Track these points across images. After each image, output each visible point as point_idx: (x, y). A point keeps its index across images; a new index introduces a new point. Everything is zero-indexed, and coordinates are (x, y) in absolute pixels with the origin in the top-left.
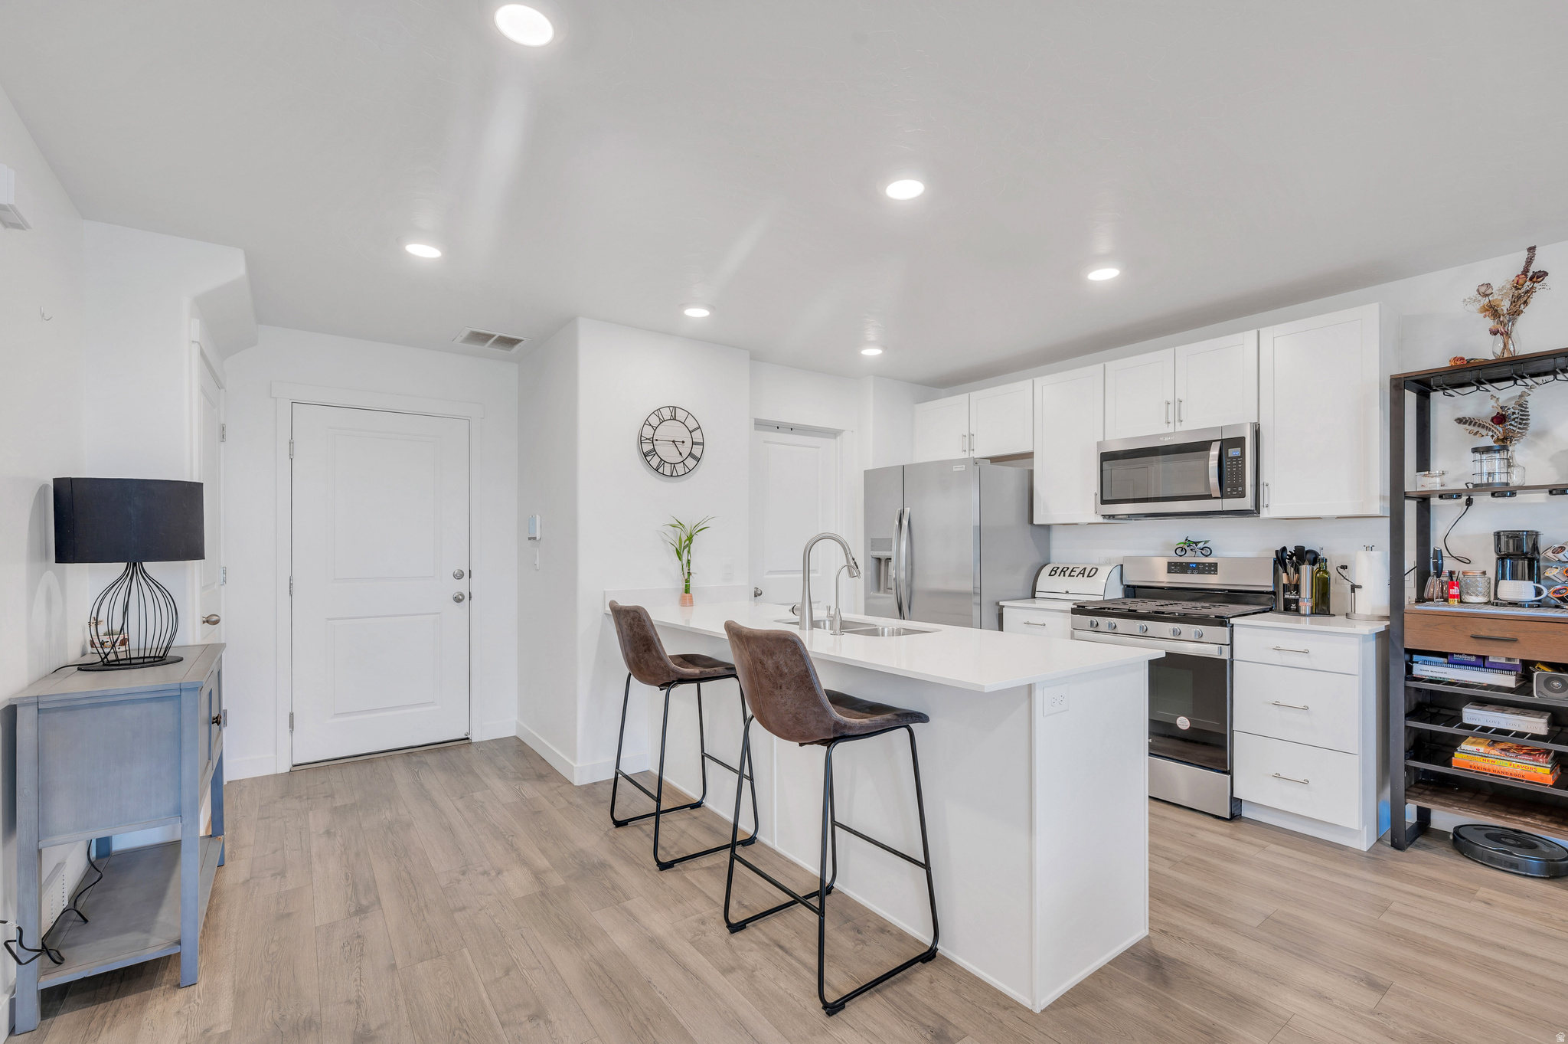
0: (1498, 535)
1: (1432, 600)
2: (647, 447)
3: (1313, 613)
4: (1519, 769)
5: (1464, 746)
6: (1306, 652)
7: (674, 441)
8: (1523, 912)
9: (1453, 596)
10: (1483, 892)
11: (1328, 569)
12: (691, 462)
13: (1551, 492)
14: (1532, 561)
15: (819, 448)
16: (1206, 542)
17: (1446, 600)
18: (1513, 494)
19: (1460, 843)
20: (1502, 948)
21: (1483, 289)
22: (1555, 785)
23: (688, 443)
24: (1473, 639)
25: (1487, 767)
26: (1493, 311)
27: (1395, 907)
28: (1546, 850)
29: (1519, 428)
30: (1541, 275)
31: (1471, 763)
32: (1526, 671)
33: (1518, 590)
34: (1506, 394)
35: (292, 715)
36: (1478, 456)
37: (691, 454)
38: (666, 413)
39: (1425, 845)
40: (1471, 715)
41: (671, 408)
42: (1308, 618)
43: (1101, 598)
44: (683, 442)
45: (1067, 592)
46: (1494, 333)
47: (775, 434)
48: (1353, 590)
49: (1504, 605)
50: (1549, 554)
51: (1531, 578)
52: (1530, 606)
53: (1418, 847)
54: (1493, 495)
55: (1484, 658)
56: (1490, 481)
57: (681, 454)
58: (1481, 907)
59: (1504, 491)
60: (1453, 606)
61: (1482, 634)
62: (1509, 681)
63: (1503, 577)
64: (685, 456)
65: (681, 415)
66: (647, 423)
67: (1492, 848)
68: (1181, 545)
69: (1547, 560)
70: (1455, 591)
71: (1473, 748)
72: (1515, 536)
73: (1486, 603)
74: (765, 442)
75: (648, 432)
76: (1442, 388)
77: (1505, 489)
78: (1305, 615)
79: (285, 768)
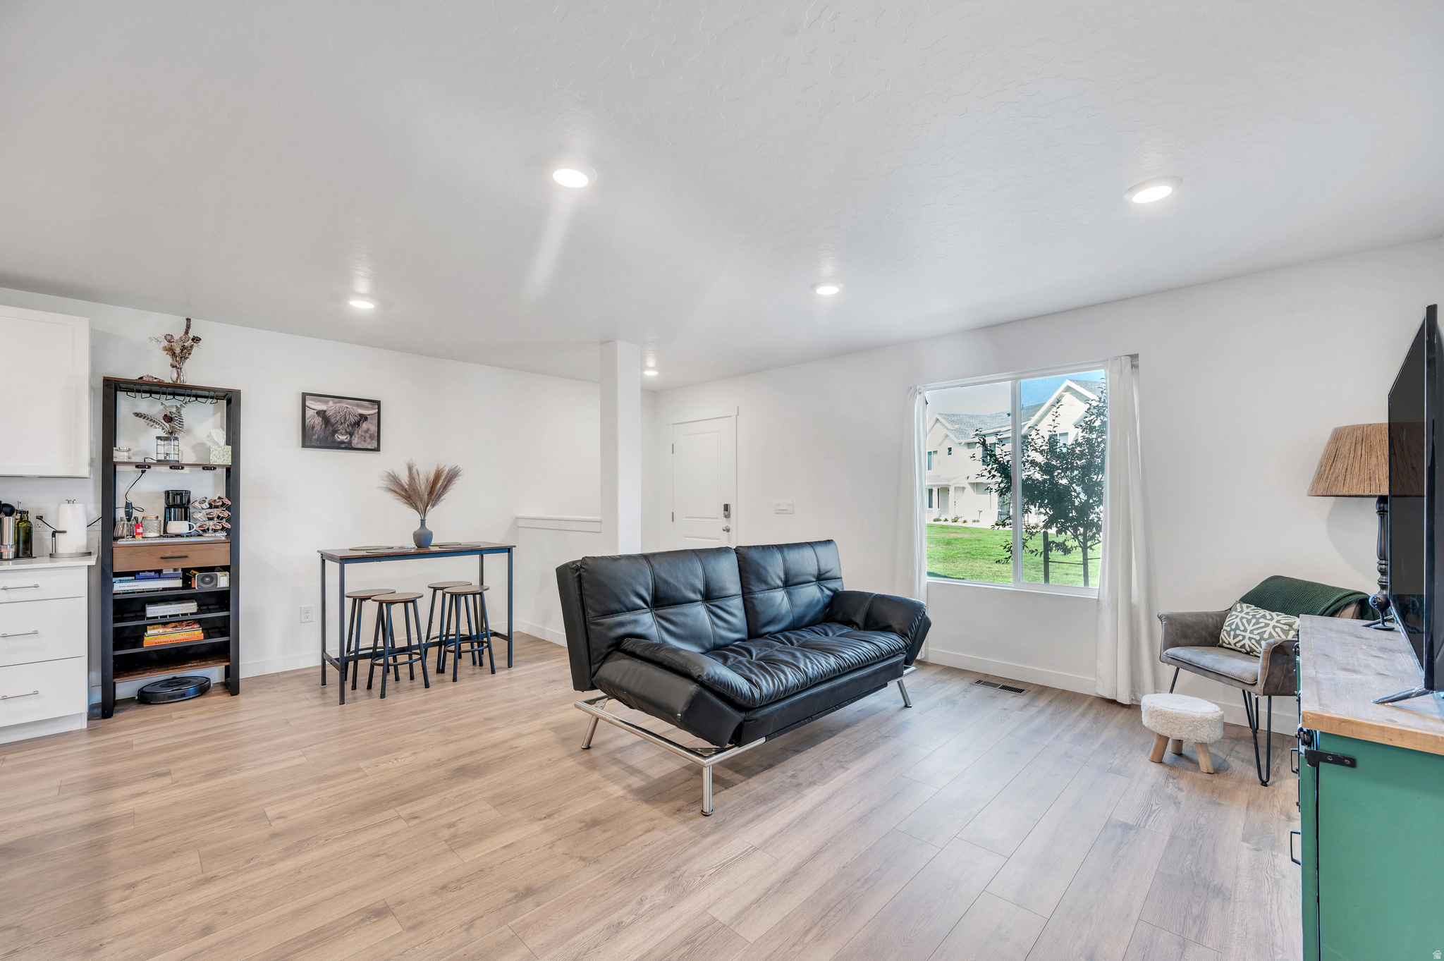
0: (167, 493)
1: (124, 538)
3: (17, 556)
4: (185, 636)
5: (149, 632)
6: (36, 586)
8: (201, 713)
9: (139, 534)
10: (175, 715)
11: (29, 520)
13: (204, 469)
14: (186, 509)
17: (134, 537)
18: (183, 468)
19: (145, 698)
20: (205, 730)
21: (169, 338)
22: (205, 638)
24: (162, 560)
25: (166, 640)
26: (171, 351)
27: (135, 742)
28: (196, 681)
29: (180, 427)
30: (196, 339)
31: (156, 641)
32: (187, 576)
33: (178, 527)
34: (171, 404)
36: (159, 442)
39: (121, 709)
40: (152, 611)
42: (11, 562)
46: (173, 366)
48: (54, 535)
49: (173, 537)
50: (197, 504)
51: (186, 519)
52: (187, 536)
53: (118, 712)
54: (171, 468)
55: (159, 572)
56: (168, 459)
58: (180, 721)
59: (176, 466)
60: (139, 540)
61: (168, 555)
62: (178, 583)
63: (170, 520)
67: (169, 691)
69: (195, 508)
70: (140, 530)
71: (155, 631)
72: (179, 493)
73: (158, 537)
76: (128, 390)
77: (176, 464)
78: (8, 560)
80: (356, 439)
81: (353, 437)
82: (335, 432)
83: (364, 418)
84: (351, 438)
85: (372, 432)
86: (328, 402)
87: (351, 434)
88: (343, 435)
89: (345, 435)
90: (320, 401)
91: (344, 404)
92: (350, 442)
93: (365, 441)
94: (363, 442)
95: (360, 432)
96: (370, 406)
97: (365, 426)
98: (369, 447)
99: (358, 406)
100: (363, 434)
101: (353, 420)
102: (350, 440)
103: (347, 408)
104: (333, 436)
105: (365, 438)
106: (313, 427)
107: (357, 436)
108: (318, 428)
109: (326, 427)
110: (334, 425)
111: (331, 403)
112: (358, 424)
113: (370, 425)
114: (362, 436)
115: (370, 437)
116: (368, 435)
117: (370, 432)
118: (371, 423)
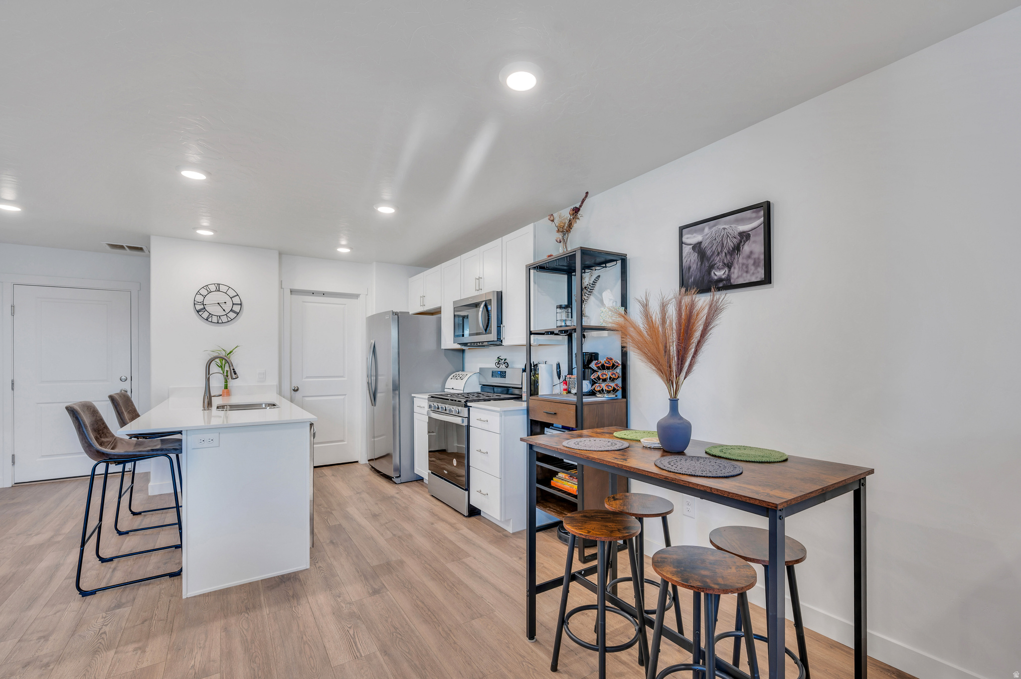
2: (199, 307)
4: (569, 486)
5: (559, 474)
7: (218, 303)
9: (565, 389)
12: (232, 315)
15: (345, 305)
16: (505, 360)
21: (551, 218)
23: (230, 304)
24: (546, 414)
25: (560, 486)
29: (588, 294)
31: (557, 484)
35: (13, 456)
36: (559, 310)
37: (231, 310)
38: (213, 288)
41: (216, 285)
43: (462, 392)
44: (225, 303)
45: (453, 389)
47: (311, 297)
57: (224, 310)
61: (548, 410)
64: (227, 312)
65: (222, 288)
66: (198, 293)
68: (497, 361)
71: (561, 476)
74: (303, 302)
75: (199, 298)
79: (9, 484)
80: (736, 271)
81: (732, 270)
82: (711, 267)
83: (745, 236)
84: (729, 271)
85: (755, 256)
86: (703, 229)
87: (729, 266)
88: (720, 269)
89: (723, 269)
90: (696, 232)
91: (722, 225)
92: (728, 278)
93: (747, 272)
94: (745, 274)
95: (741, 260)
96: (754, 215)
97: (746, 248)
98: (754, 279)
99: (738, 221)
100: (745, 261)
101: (731, 244)
102: (728, 275)
103: (724, 229)
104: (710, 273)
105: (747, 267)
106: (690, 268)
107: (737, 266)
108: (694, 267)
109: (701, 264)
110: (710, 258)
111: (707, 230)
112: (737, 248)
113: (754, 245)
114: (743, 264)
115: (754, 264)
116: (751, 262)
117: (754, 256)
118: (755, 242)
